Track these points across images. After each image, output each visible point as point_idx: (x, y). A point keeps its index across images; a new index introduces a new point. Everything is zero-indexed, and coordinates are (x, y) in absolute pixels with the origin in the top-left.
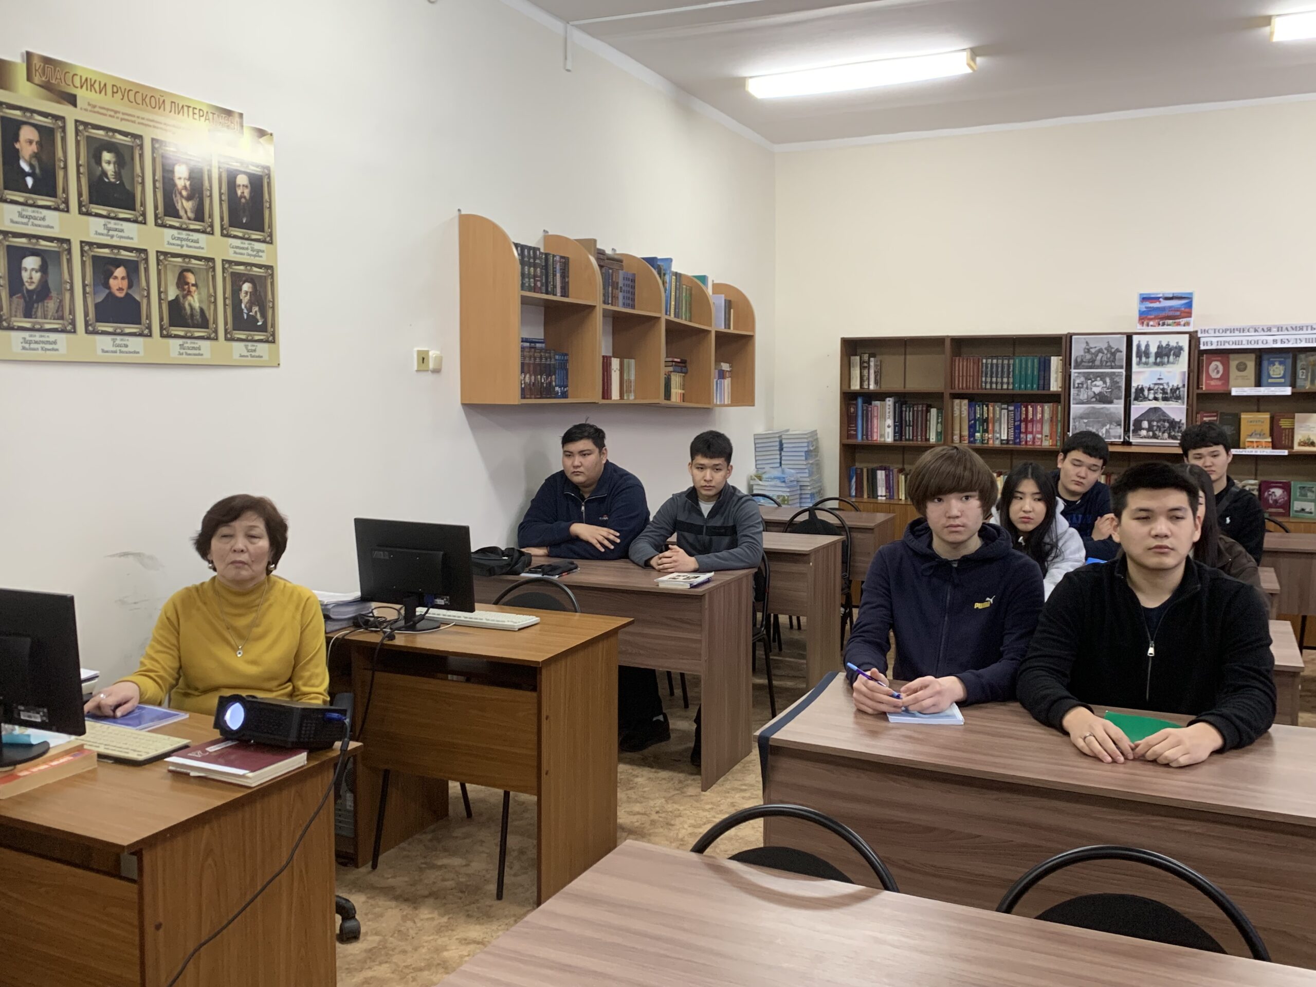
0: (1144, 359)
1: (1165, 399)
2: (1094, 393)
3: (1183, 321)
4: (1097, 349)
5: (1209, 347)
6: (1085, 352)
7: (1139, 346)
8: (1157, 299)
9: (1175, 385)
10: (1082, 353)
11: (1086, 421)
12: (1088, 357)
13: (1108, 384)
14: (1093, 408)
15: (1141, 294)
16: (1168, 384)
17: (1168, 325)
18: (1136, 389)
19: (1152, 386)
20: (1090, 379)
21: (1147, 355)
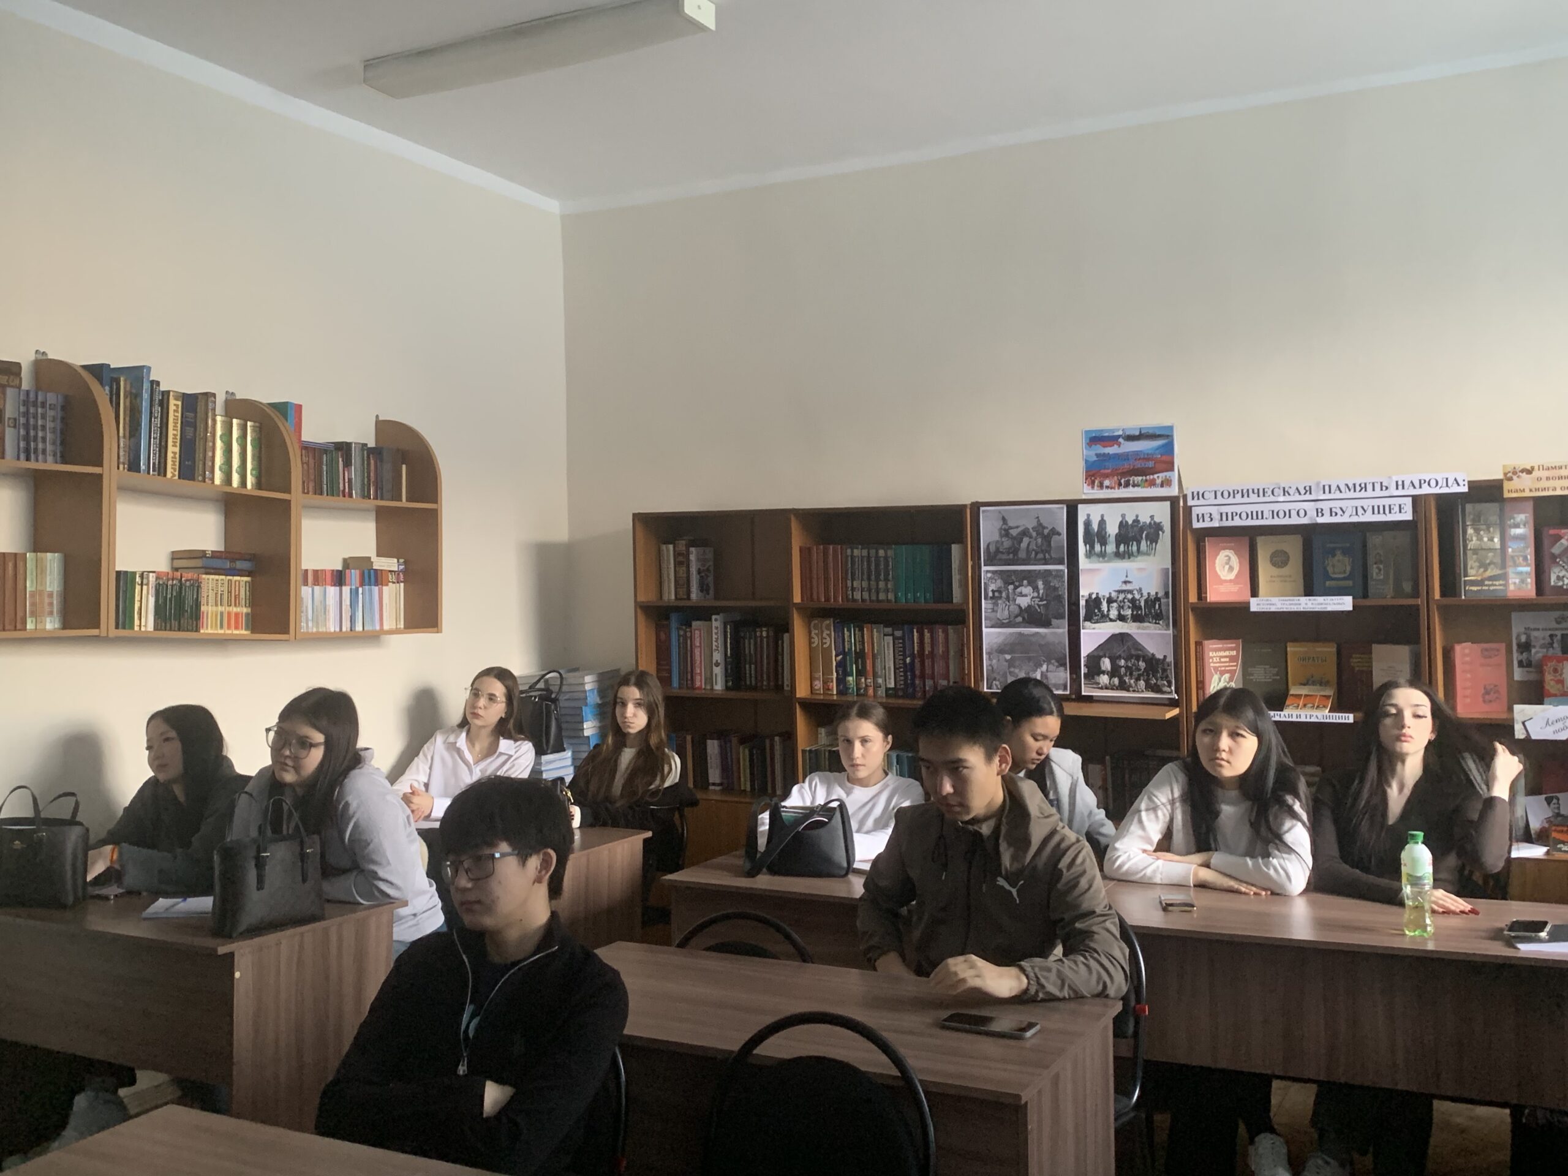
0: (1097, 548)
1: (1136, 618)
2: (1019, 606)
3: (1159, 477)
4: (1020, 529)
5: (1207, 524)
6: (1001, 536)
7: (1087, 524)
8: (1112, 440)
9: (1153, 593)
10: (996, 537)
11: (1008, 657)
12: (1007, 543)
13: (1041, 592)
14: (1020, 634)
15: (1086, 432)
16: (1140, 591)
17: (1134, 486)
18: (1087, 601)
19: (1114, 595)
20: (1012, 583)
21: (1103, 540)
